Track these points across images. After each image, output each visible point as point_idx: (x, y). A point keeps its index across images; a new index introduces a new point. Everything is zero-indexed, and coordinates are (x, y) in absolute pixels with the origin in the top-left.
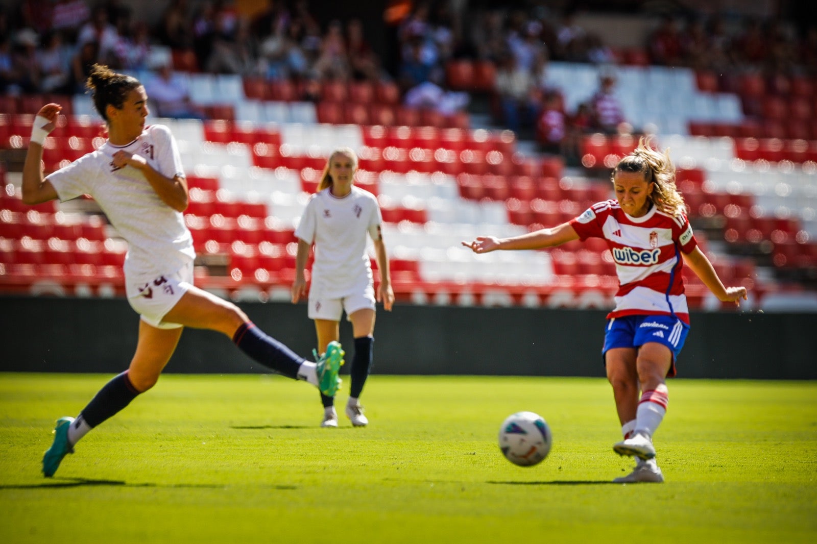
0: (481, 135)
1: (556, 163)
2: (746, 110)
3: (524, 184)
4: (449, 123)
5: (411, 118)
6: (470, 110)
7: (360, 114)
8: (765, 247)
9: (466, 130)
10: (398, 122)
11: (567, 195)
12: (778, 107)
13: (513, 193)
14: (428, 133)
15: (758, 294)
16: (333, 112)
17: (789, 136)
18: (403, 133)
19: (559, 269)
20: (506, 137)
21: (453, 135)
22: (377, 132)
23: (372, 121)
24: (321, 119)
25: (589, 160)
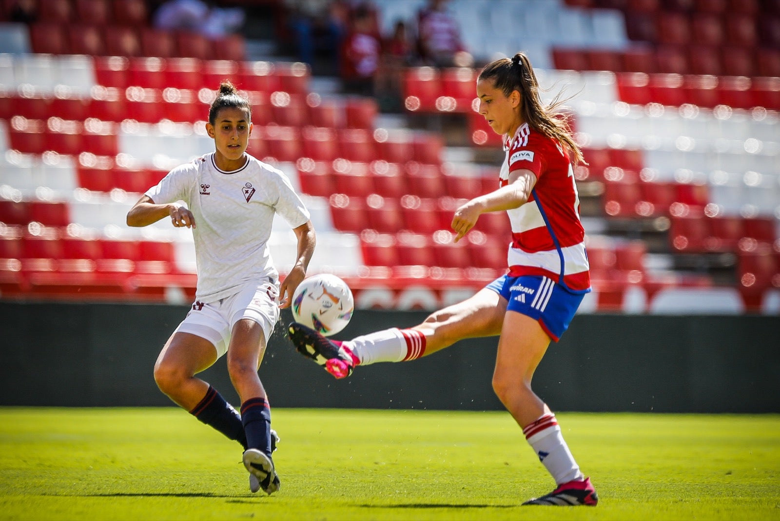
0: (261, 68)
1: (367, 107)
2: (632, 33)
3: (321, 136)
4: (217, 51)
5: (165, 44)
6: (245, 32)
7: (92, 39)
8: (661, 224)
9: (239, 60)
10: (145, 51)
11: (382, 152)
12: (678, 28)
13: (308, 150)
14: (187, 65)
15: (651, 290)
16: (55, 37)
17: (693, 69)
18: (153, 65)
19: (371, 256)
20: (298, 70)
21: (223, 67)
22: (116, 64)
23: (109, 49)
24: (37, 47)
25: (413, 103)
